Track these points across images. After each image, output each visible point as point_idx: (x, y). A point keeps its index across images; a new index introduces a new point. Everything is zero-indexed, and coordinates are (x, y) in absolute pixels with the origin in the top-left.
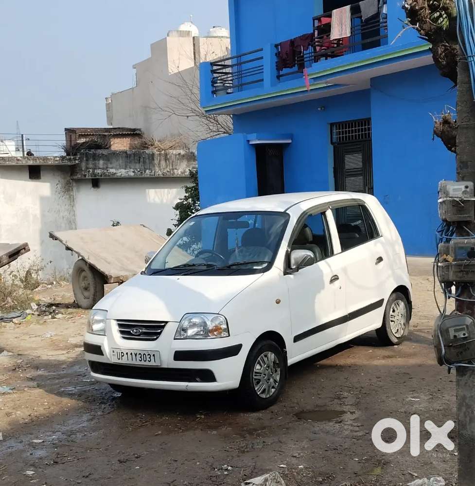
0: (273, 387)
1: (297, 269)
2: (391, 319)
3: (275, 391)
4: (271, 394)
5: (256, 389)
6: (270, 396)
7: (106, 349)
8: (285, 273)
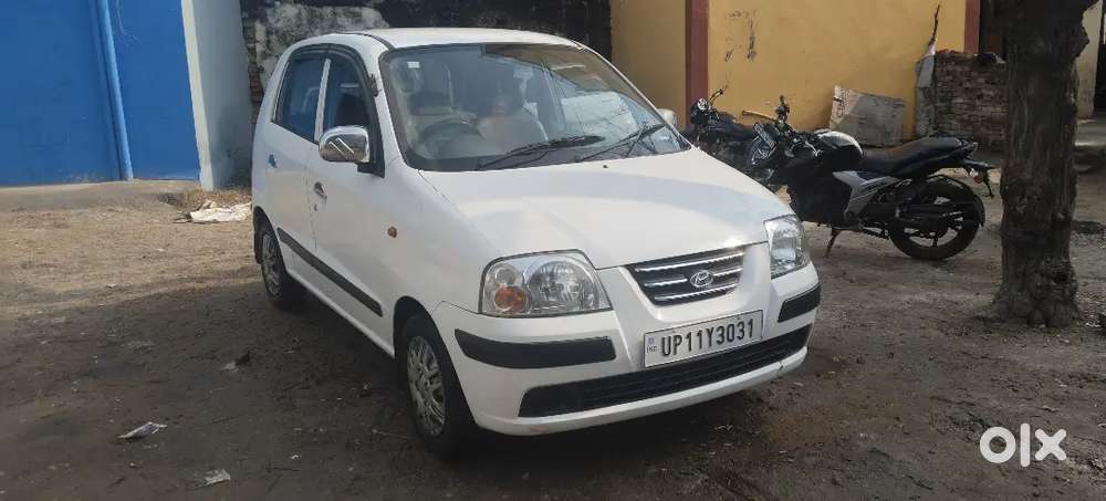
7: (625, 346)
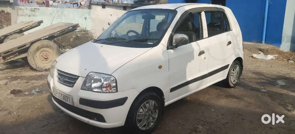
0: (152, 122)
1: (176, 46)
2: (232, 75)
3: (154, 124)
4: (150, 126)
5: (138, 125)
6: (149, 128)
8: (168, 49)
